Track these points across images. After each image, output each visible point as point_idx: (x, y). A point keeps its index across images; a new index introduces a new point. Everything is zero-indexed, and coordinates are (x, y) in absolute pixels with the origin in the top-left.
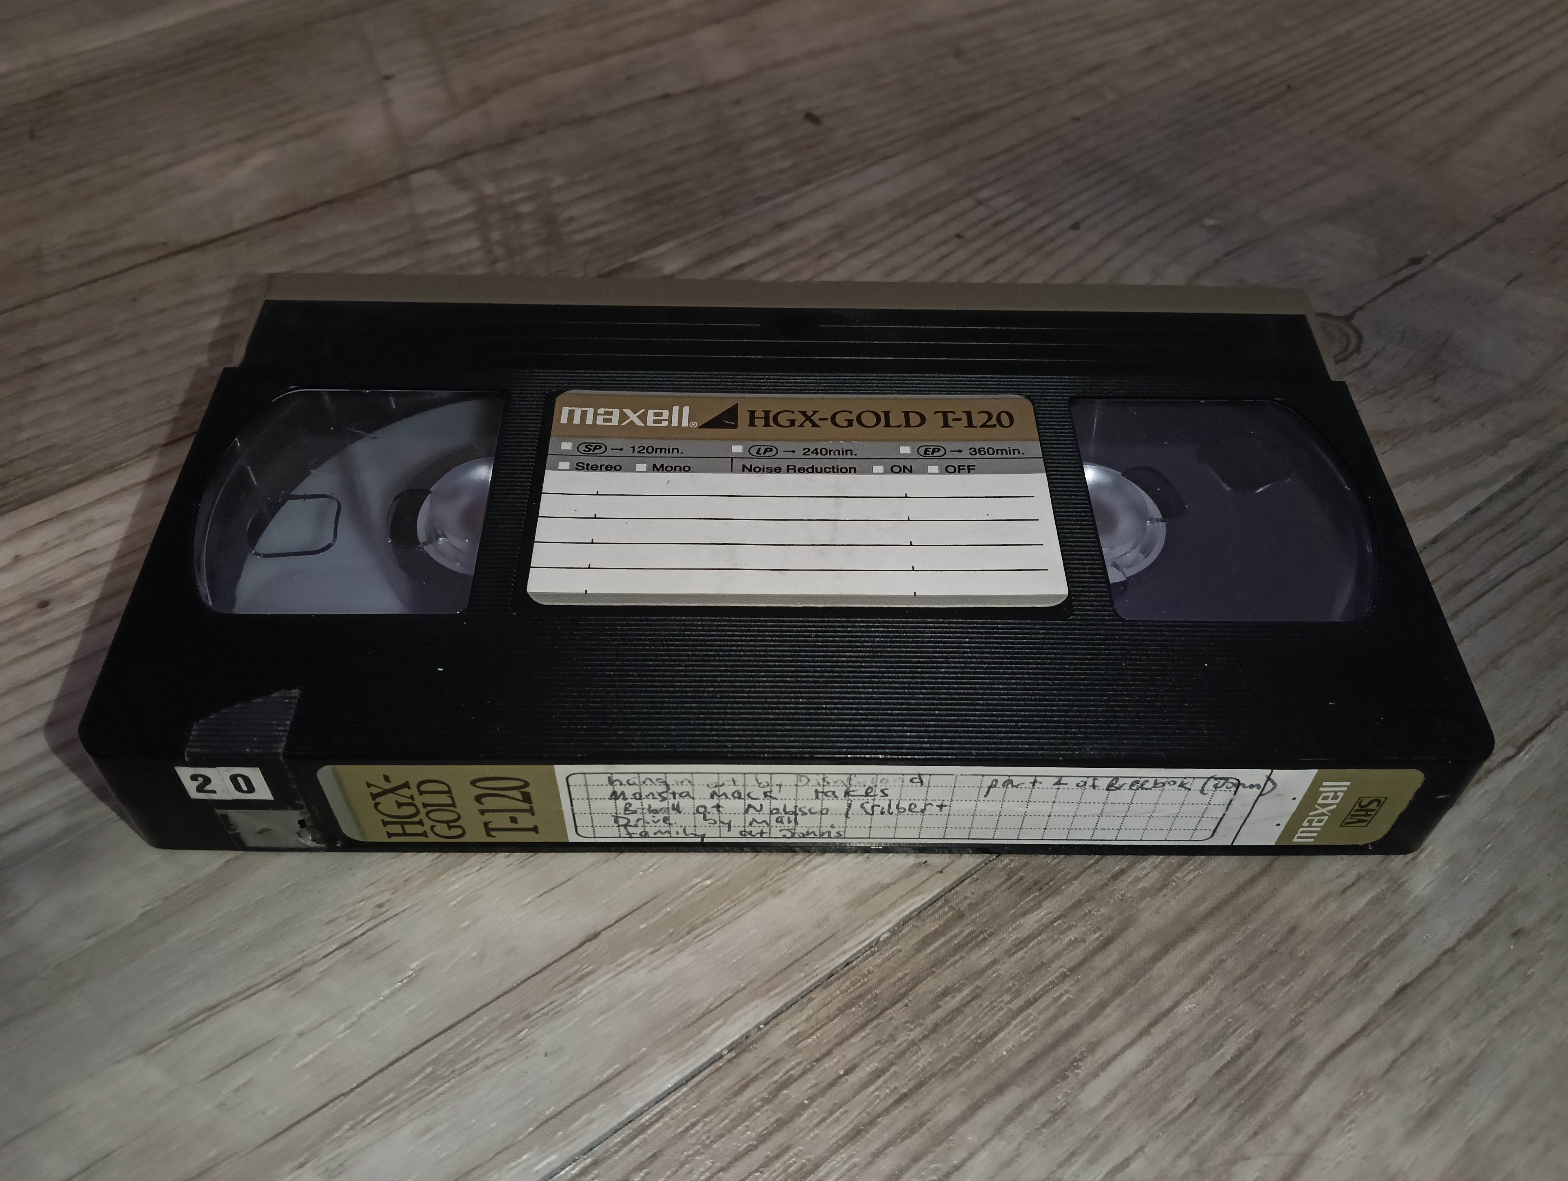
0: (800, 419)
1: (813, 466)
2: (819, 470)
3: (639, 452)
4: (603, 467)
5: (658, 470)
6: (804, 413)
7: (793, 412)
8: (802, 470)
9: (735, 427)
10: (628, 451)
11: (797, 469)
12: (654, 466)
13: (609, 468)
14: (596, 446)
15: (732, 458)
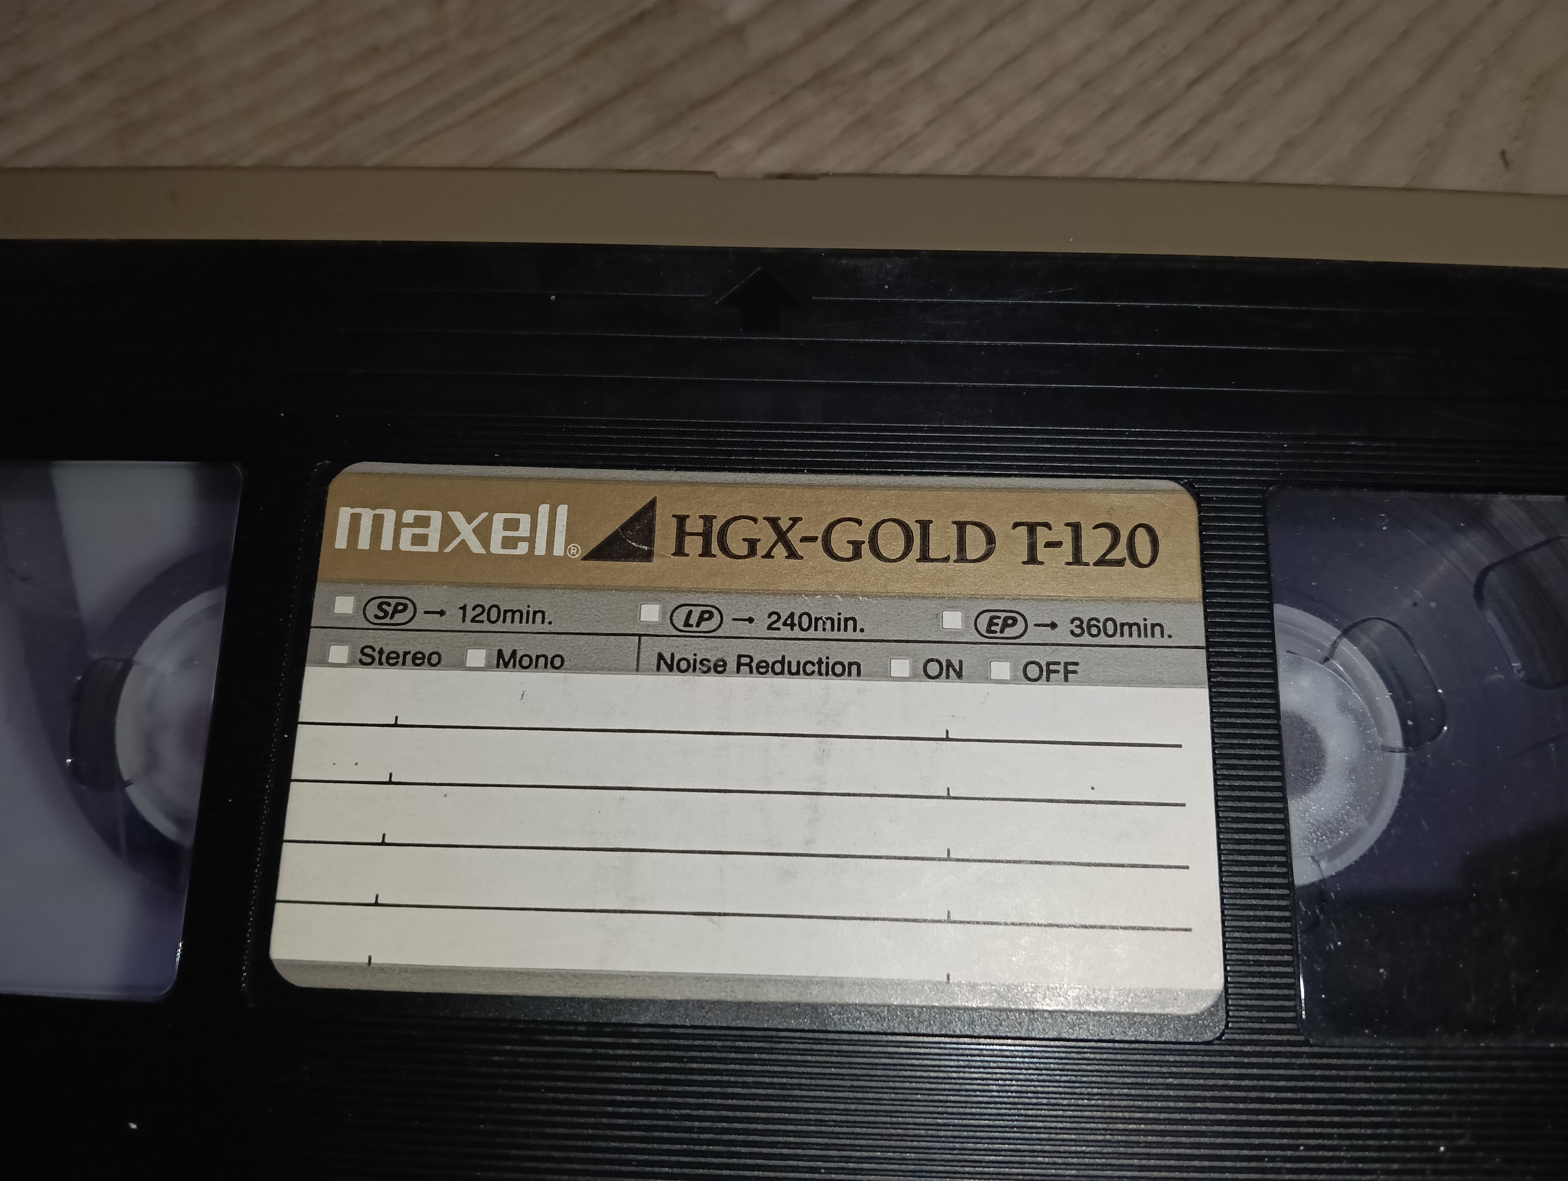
0: (767, 536)
1: (783, 657)
2: (794, 670)
3: (473, 620)
4: (409, 657)
5: (506, 665)
6: (774, 522)
7: (755, 520)
8: (763, 668)
9: (648, 556)
10: (453, 619)
11: (754, 665)
12: (500, 653)
13: (420, 660)
14: (398, 604)
15: (640, 636)
